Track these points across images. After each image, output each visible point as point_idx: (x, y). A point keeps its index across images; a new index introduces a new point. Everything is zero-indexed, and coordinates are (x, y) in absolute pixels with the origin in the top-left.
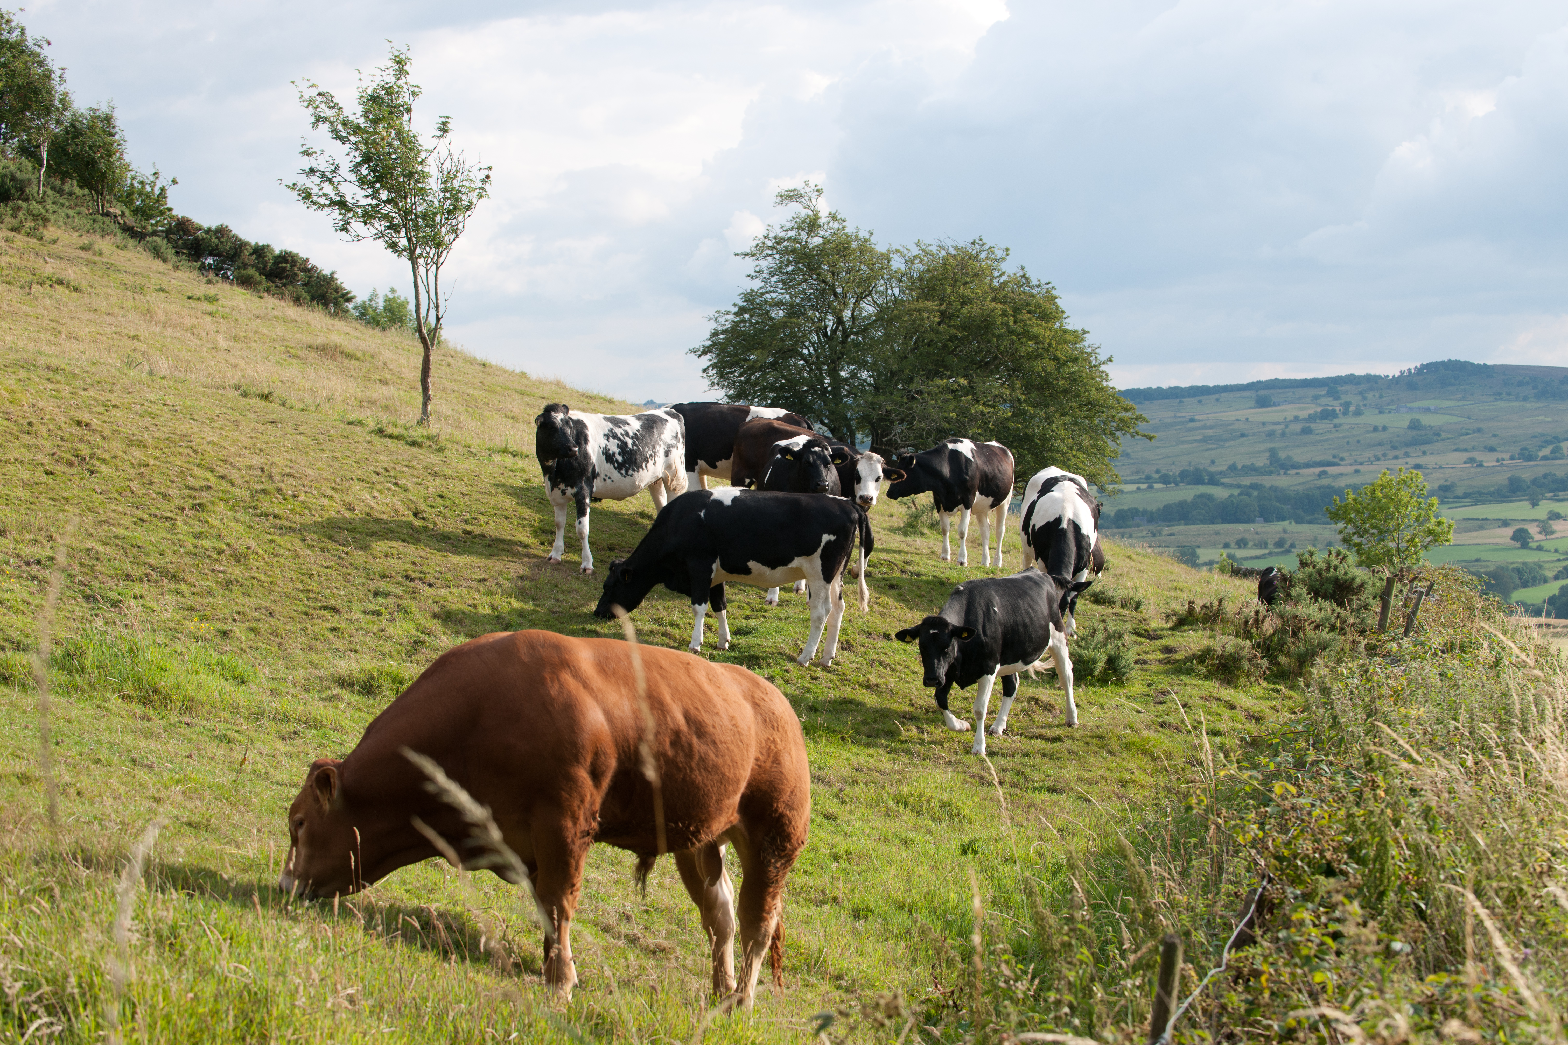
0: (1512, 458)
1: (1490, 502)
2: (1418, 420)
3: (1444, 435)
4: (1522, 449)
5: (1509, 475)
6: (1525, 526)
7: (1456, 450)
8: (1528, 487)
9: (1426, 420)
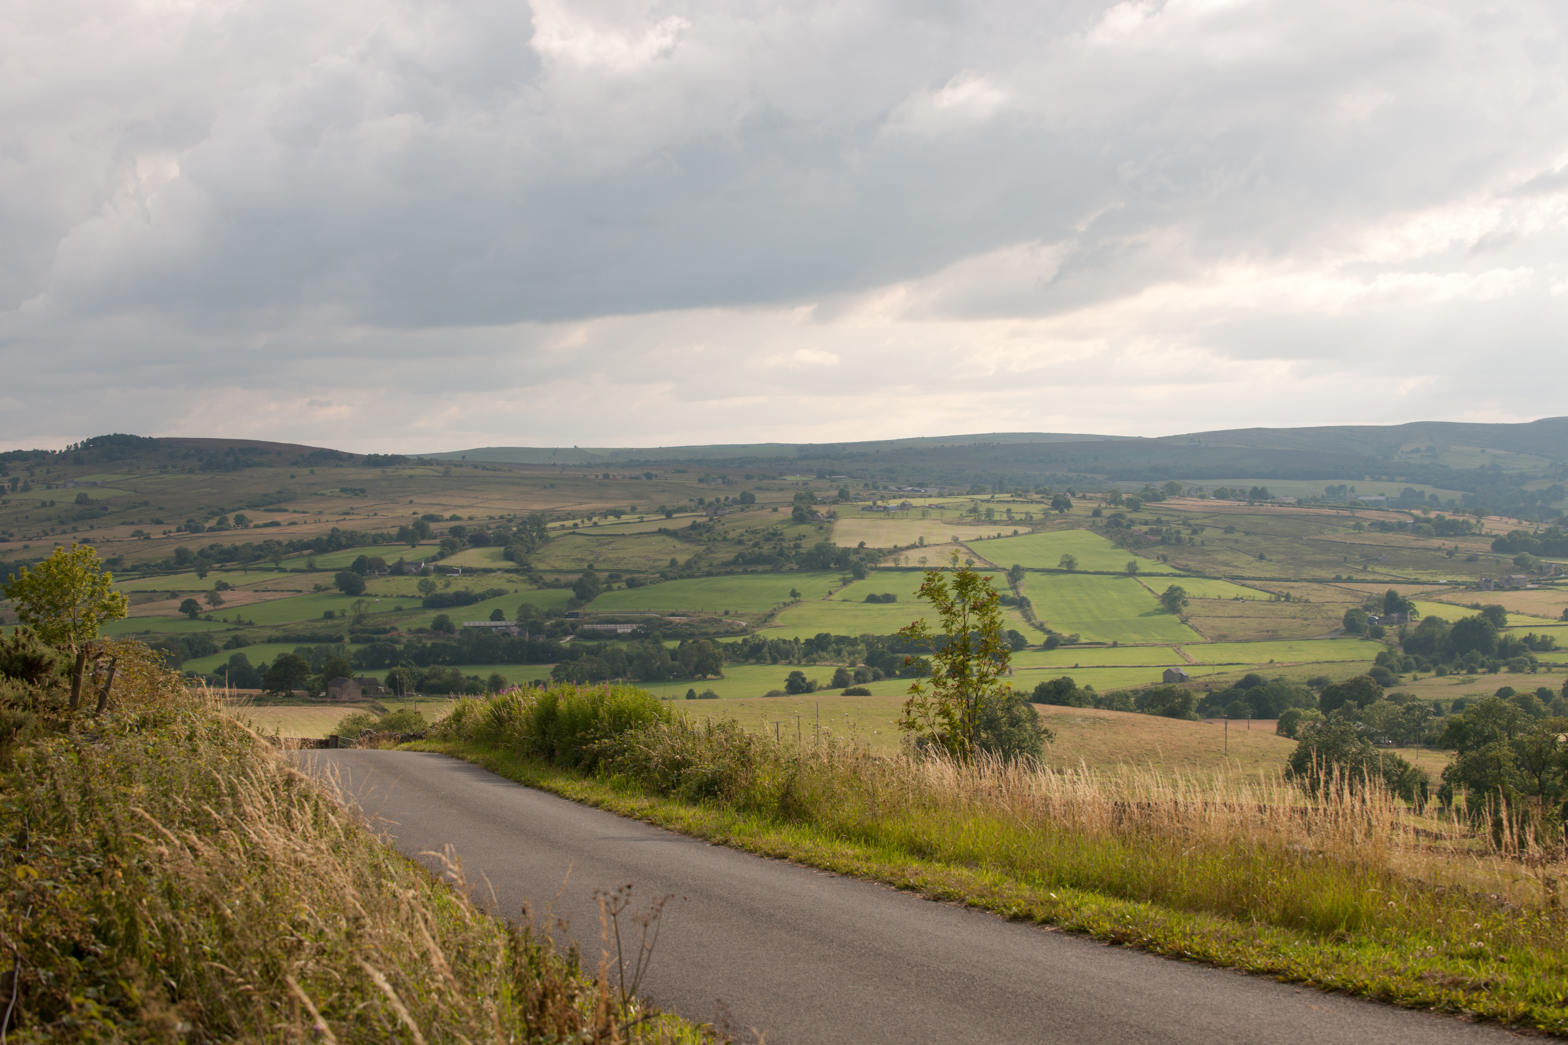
0: (179, 530)
1: (158, 574)
2: (86, 495)
3: (111, 509)
4: (188, 521)
5: (176, 546)
6: (194, 597)
7: (123, 524)
8: (196, 559)
9: (94, 494)
